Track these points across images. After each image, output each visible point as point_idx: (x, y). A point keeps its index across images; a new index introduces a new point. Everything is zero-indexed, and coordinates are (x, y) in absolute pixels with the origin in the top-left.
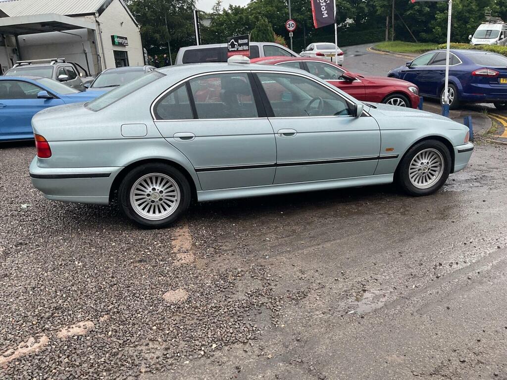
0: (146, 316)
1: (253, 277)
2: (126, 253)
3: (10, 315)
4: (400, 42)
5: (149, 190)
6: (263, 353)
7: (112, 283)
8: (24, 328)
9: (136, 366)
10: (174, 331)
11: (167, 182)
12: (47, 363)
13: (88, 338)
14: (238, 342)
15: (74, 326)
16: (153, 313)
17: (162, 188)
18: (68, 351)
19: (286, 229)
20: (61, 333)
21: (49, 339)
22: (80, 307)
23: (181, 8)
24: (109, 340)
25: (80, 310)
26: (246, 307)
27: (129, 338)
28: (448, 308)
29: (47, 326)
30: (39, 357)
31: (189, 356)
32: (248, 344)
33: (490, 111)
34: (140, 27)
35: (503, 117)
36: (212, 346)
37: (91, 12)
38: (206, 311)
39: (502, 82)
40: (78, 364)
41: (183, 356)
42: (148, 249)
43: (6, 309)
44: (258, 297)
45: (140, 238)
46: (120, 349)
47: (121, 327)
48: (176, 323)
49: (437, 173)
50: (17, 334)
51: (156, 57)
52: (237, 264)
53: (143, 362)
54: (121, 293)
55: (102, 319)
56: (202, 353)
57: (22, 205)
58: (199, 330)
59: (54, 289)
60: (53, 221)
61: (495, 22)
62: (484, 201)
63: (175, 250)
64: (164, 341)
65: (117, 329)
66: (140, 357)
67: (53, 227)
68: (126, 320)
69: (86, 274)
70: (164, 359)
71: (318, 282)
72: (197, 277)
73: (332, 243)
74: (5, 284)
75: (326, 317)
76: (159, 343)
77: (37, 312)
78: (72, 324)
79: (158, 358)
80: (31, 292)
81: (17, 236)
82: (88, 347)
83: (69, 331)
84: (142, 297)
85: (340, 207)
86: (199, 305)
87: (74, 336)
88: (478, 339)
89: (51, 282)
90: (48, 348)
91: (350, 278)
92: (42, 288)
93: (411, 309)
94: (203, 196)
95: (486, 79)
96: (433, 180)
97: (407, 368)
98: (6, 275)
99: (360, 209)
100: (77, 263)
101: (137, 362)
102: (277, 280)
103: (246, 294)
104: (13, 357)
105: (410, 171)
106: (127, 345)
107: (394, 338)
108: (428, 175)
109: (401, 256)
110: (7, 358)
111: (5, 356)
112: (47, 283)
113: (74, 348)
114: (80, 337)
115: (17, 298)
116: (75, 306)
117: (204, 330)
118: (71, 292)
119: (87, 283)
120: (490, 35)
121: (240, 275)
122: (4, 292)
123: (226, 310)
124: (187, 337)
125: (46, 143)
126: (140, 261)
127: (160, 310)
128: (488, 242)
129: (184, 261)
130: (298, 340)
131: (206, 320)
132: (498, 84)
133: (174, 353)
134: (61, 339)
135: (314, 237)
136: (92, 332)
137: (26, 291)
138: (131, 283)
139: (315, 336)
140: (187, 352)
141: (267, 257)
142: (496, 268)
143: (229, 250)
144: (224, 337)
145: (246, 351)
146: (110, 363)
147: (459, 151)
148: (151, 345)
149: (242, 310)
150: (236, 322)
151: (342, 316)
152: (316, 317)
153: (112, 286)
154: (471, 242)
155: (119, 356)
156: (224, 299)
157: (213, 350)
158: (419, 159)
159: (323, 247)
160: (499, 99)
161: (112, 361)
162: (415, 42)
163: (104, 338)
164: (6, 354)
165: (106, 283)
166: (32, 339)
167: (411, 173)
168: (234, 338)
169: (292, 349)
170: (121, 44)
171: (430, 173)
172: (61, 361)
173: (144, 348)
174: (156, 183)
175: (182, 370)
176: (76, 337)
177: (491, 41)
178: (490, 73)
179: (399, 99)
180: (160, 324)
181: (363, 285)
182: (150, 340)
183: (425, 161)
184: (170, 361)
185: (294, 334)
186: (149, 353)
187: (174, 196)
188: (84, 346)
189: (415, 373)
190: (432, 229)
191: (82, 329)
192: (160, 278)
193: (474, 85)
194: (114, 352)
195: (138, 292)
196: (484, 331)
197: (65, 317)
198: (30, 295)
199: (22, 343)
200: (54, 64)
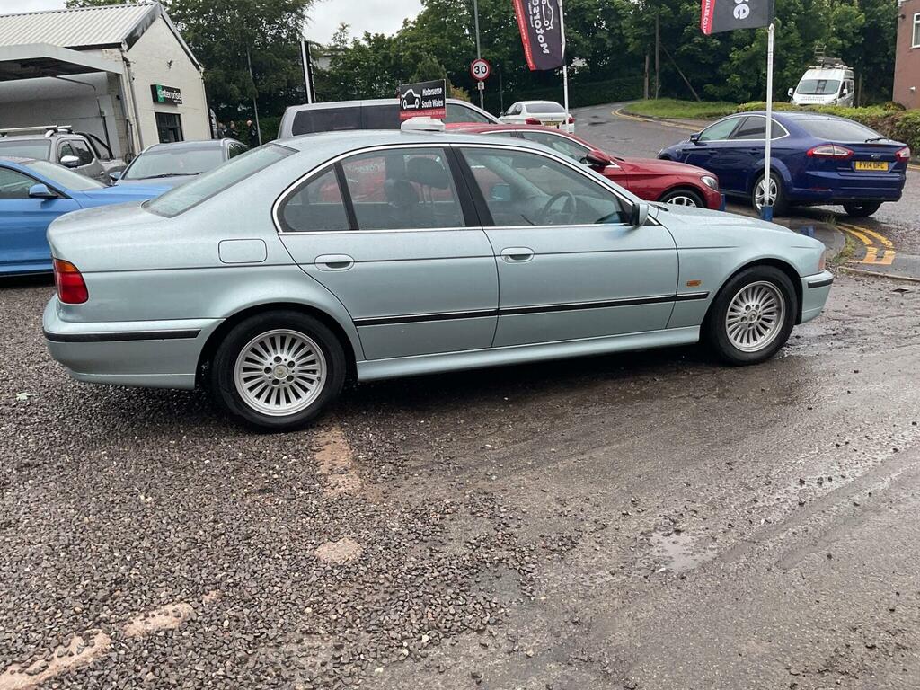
0: (290, 591)
1: (474, 513)
2: (232, 478)
3: (29, 596)
4: (670, 100)
5: (269, 360)
6: (517, 647)
7: (216, 532)
8: (61, 620)
9: (286, 680)
10: (347, 614)
11: (302, 346)
12: (114, 683)
13: (185, 634)
14: (469, 631)
15: (155, 613)
16: (302, 583)
17: (293, 356)
18: (151, 659)
19: (519, 427)
20: (132, 626)
21: (111, 638)
22: (161, 577)
23: (277, 37)
24: (226, 635)
25: (164, 583)
26: (472, 567)
27: (264, 630)
28: (829, 556)
29: (103, 615)
30: (96, 673)
31: (382, 658)
32: (486, 634)
33: (839, 218)
34: (202, 70)
35: (862, 229)
36: (421, 638)
37: (113, 42)
38: (400, 576)
39: (858, 167)
40: (175, 682)
41: (371, 660)
42: (273, 469)
43: (18, 586)
44: (490, 549)
45: (255, 449)
46: (250, 652)
47: (246, 611)
48: (349, 601)
49: (773, 323)
50: (48, 631)
51: (233, 125)
52: (440, 491)
53: (297, 674)
54: (235, 551)
55: (206, 599)
56: (406, 652)
57: (17, 394)
58: (392, 612)
59: (106, 546)
60: (83, 422)
61: (832, 66)
62: (856, 372)
63: (323, 470)
64: (330, 634)
65: (239, 614)
66: (290, 665)
67: (85, 434)
68: (254, 598)
69: (163, 517)
70: (337, 665)
71: (594, 518)
72: (371, 517)
73: (605, 449)
74: (7, 539)
75: (618, 580)
76: (322, 638)
77: (81, 591)
78: (151, 610)
79: (323, 665)
80: (63, 554)
81: (18, 451)
82: (188, 649)
83: (147, 623)
84: (277, 555)
85: (610, 387)
86: (384, 567)
87: (158, 632)
88: (891, 607)
89: (99, 534)
90: (111, 655)
91: (650, 511)
92: (84, 544)
93: (765, 561)
94: (368, 371)
95: (831, 162)
96: (766, 337)
97: (777, 663)
98: (9, 524)
99: (644, 389)
100: (142, 497)
101: (286, 674)
102: (519, 518)
103: (468, 544)
104: (47, 674)
105: (728, 321)
106: (262, 644)
107: (745, 611)
108: (757, 328)
109: (731, 469)
110: (35, 676)
111: (30, 674)
112: (92, 536)
113: (162, 654)
114: (170, 633)
115: (38, 564)
116: (152, 576)
117: (401, 611)
118: (141, 552)
119: (168, 533)
120: (823, 89)
121: (449, 510)
122: (10, 555)
123: (436, 574)
124: (373, 625)
125: (78, 276)
126: (262, 491)
127: (314, 579)
128: (876, 441)
129: (342, 489)
130: (576, 623)
131: (402, 592)
132: (852, 171)
133: (353, 655)
134: (133, 637)
135: (572, 440)
136: (191, 623)
137: (53, 553)
138: (252, 532)
139: (605, 613)
140: (376, 651)
141: (494, 478)
142: (899, 484)
143: (421, 467)
144: (440, 622)
145: (485, 646)
146: (236, 678)
147: (811, 286)
148: (307, 643)
149: (466, 572)
150: (458, 594)
151: (646, 577)
152: (599, 581)
153: (216, 537)
154: (847, 443)
155: (251, 664)
156: (428, 554)
157: (425, 645)
158: (742, 300)
159: (591, 457)
160: (853, 198)
161: (238, 673)
162: (695, 100)
163: (216, 633)
164: (31, 669)
165: (205, 531)
166: (78, 641)
167: (729, 325)
168: (459, 624)
169: (569, 638)
170: (168, 102)
171: (761, 324)
172: (140, 678)
173: (294, 648)
174: (282, 347)
175: (372, 685)
176: (162, 634)
177: (827, 99)
178: (838, 152)
179: (685, 198)
180: (318, 602)
181: (673, 521)
182: (305, 633)
183: (752, 303)
184: (347, 669)
185: (567, 612)
186: (307, 656)
187: (314, 372)
188: (180, 649)
189: (792, 671)
190: (776, 421)
191: (172, 617)
192: (304, 521)
193: (812, 173)
194: (241, 658)
195: (267, 546)
196: (897, 593)
197: (136, 597)
198: (61, 560)
199: (60, 648)
200: (52, 135)
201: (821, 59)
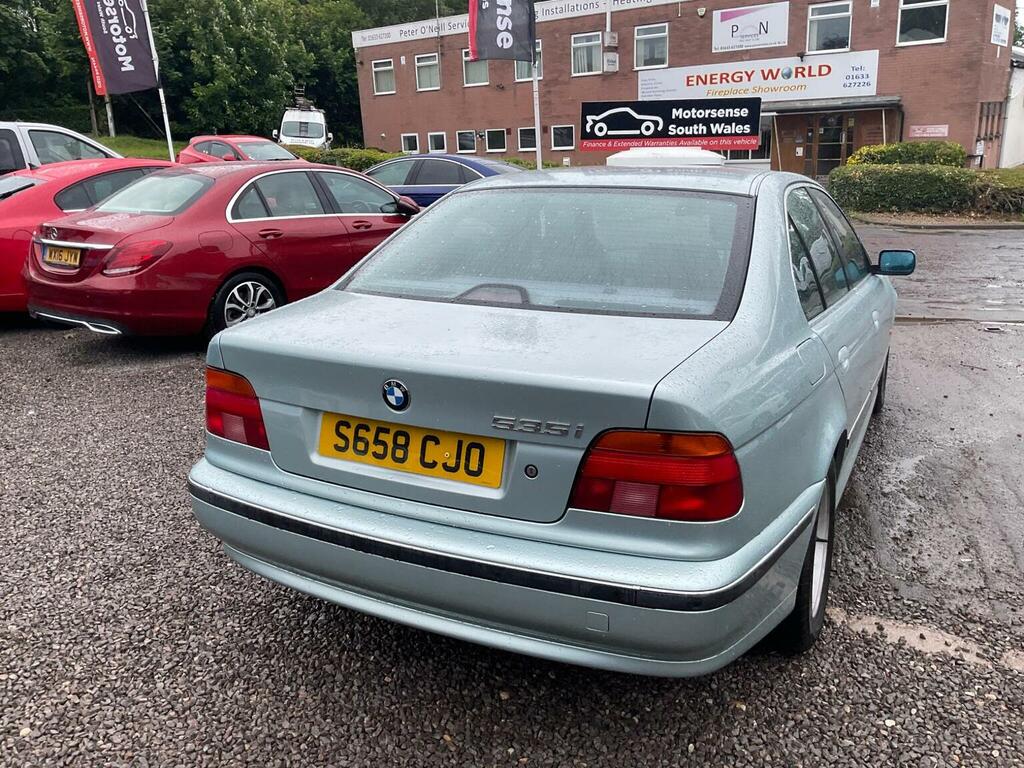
61: (308, 109)
120: (306, 131)
177: (314, 143)
201: (301, 100)
